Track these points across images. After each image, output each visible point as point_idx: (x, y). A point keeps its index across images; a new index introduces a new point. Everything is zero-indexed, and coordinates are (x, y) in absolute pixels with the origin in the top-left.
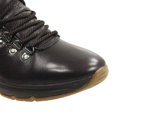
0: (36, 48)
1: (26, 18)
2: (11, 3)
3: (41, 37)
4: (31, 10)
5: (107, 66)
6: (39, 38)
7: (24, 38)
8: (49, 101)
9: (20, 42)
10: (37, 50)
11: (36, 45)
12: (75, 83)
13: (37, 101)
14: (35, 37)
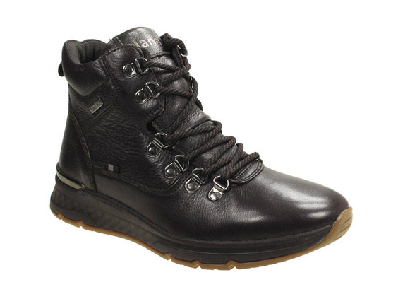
0: (232, 180)
1: (209, 132)
2: (185, 107)
3: (238, 162)
4: (212, 119)
5: (351, 208)
6: (235, 165)
7: (211, 165)
8: (260, 268)
9: (205, 171)
10: (234, 183)
11: (232, 176)
12: (306, 236)
13: (239, 268)
14: (228, 163)
